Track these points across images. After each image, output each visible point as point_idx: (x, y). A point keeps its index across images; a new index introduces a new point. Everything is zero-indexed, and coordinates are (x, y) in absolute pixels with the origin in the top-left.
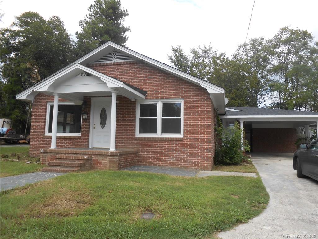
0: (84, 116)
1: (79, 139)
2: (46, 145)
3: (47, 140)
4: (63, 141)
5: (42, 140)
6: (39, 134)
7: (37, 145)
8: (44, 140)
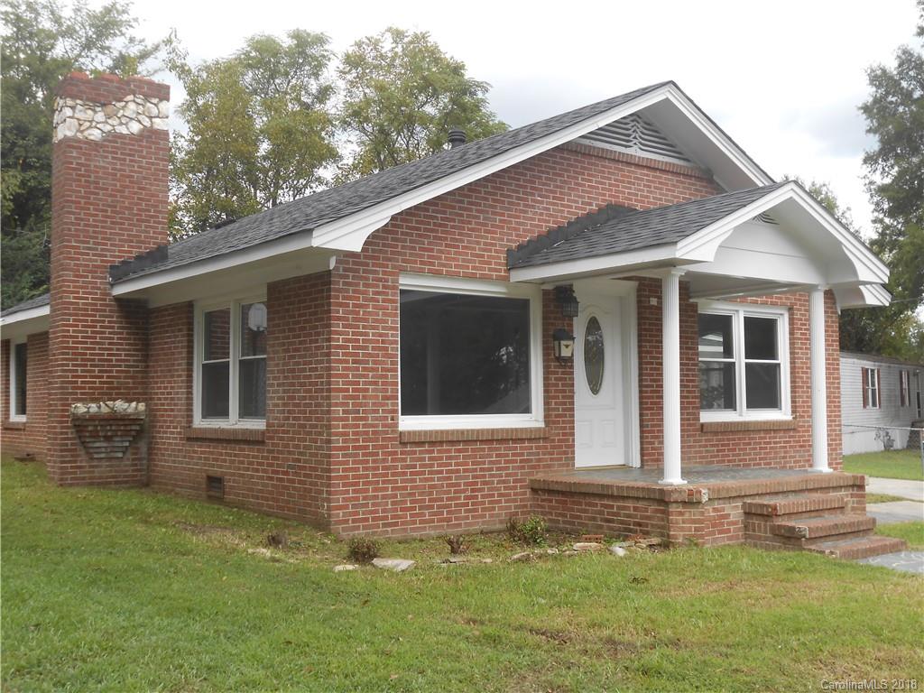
0: (567, 346)
1: (545, 439)
2: (412, 474)
3: (415, 452)
4: (483, 450)
5: (396, 453)
6: (377, 426)
7: (367, 476)
8: (402, 453)
